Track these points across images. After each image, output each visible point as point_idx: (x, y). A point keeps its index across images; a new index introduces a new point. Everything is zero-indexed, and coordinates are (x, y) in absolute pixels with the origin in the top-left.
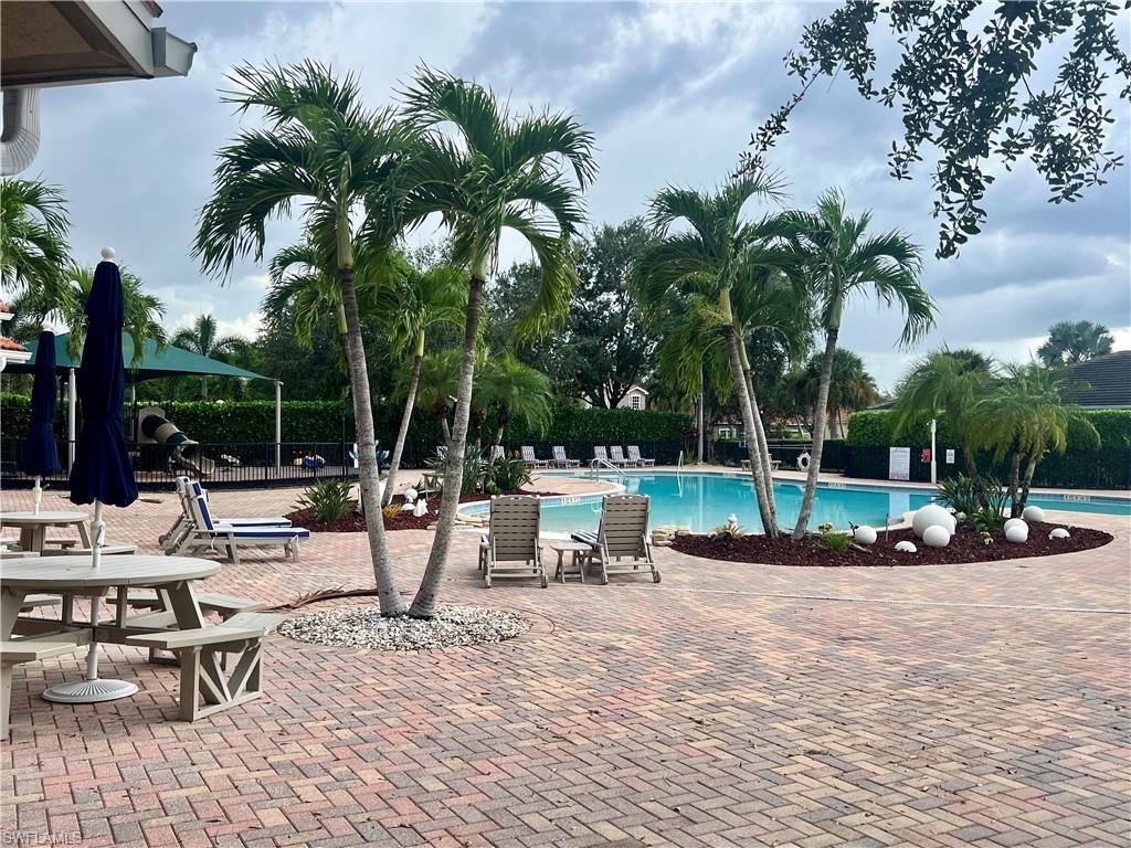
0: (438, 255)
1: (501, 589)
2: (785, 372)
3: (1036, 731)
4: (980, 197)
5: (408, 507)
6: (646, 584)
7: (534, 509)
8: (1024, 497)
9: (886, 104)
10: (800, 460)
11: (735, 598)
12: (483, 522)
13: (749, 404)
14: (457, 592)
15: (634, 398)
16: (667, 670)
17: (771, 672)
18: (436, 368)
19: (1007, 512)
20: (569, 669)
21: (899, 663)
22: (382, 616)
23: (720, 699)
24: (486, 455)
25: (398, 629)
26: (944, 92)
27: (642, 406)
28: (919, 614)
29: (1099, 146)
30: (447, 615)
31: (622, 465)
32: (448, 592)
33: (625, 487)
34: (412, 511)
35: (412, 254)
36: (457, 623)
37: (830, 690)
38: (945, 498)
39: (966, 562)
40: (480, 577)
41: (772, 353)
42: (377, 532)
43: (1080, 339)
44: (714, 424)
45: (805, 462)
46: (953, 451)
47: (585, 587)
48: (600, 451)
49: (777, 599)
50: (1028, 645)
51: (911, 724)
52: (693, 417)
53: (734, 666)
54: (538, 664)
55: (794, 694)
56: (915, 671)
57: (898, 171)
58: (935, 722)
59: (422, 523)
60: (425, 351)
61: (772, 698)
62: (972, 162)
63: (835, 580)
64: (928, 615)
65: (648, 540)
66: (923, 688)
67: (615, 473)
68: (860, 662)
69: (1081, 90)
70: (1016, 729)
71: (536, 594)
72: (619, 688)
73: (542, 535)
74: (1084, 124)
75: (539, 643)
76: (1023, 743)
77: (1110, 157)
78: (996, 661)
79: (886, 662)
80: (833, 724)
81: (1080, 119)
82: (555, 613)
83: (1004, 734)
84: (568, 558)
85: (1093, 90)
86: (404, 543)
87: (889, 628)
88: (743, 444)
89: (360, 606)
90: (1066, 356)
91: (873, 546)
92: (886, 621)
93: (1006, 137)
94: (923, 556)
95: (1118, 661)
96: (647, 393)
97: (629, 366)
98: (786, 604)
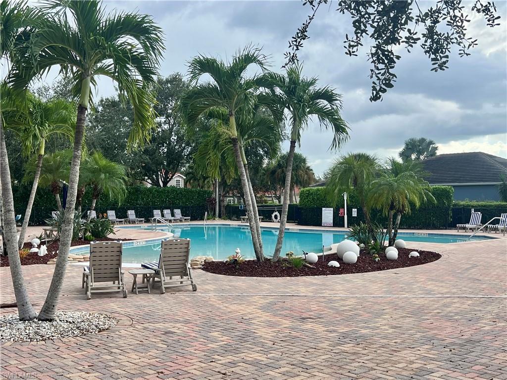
0: (52, 92)
1: (98, 300)
2: (264, 166)
3: (411, 366)
4: (393, 67)
5: (34, 250)
6: (189, 292)
7: (118, 249)
8: (395, 235)
9: (340, 12)
10: (273, 216)
11: (240, 298)
12: (84, 258)
13: (247, 184)
14: (69, 303)
15: (177, 181)
16: (204, 344)
17: (263, 341)
18: (52, 162)
19: (386, 243)
20: (143, 347)
21: (335, 331)
22: (21, 320)
23: (236, 359)
24: (85, 216)
25: (31, 328)
26: (374, 8)
27: (182, 185)
28: (343, 302)
29: (464, 35)
30: (63, 318)
31: (170, 221)
32: (63, 303)
33: (172, 234)
34: (37, 253)
35: (35, 91)
36: (70, 323)
37: (298, 349)
38: (353, 236)
39: (367, 272)
40: (84, 292)
41: (257, 154)
42: (16, 267)
43: (421, 147)
44: (225, 196)
45: (276, 217)
46: (356, 210)
47: (151, 296)
48: (157, 213)
49: (265, 297)
50: (402, 317)
51: (344, 367)
52: (213, 192)
53: (242, 339)
54: (123, 345)
55: (278, 353)
56: (344, 335)
57: (349, 51)
58: (357, 364)
59: (44, 260)
60: (45, 152)
61: (265, 356)
62: (389, 47)
63: (297, 284)
64: (348, 303)
65: (189, 266)
66: (349, 345)
67: (166, 226)
68: (314, 332)
69: (451, 6)
70: (400, 365)
71: (120, 301)
72: (175, 357)
73: (123, 265)
74: (455, 24)
75: (123, 332)
76: (404, 373)
77: (470, 41)
78: (386, 327)
79: (327, 331)
80: (301, 369)
81: (452, 22)
82: (132, 313)
83: (394, 368)
84: (139, 279)
85: (457, 5)
86: (32, 273)
87: (327, 311)
88: (241, 207)
89: (5, 314)
90: (413, 157)
91: (316, 264)
92: (326, 307)
93: (408, 35)
94: (343, 269)
95: (449, 324)
96: (185, 178)
97: (174, 161)
98: (270, 300)
